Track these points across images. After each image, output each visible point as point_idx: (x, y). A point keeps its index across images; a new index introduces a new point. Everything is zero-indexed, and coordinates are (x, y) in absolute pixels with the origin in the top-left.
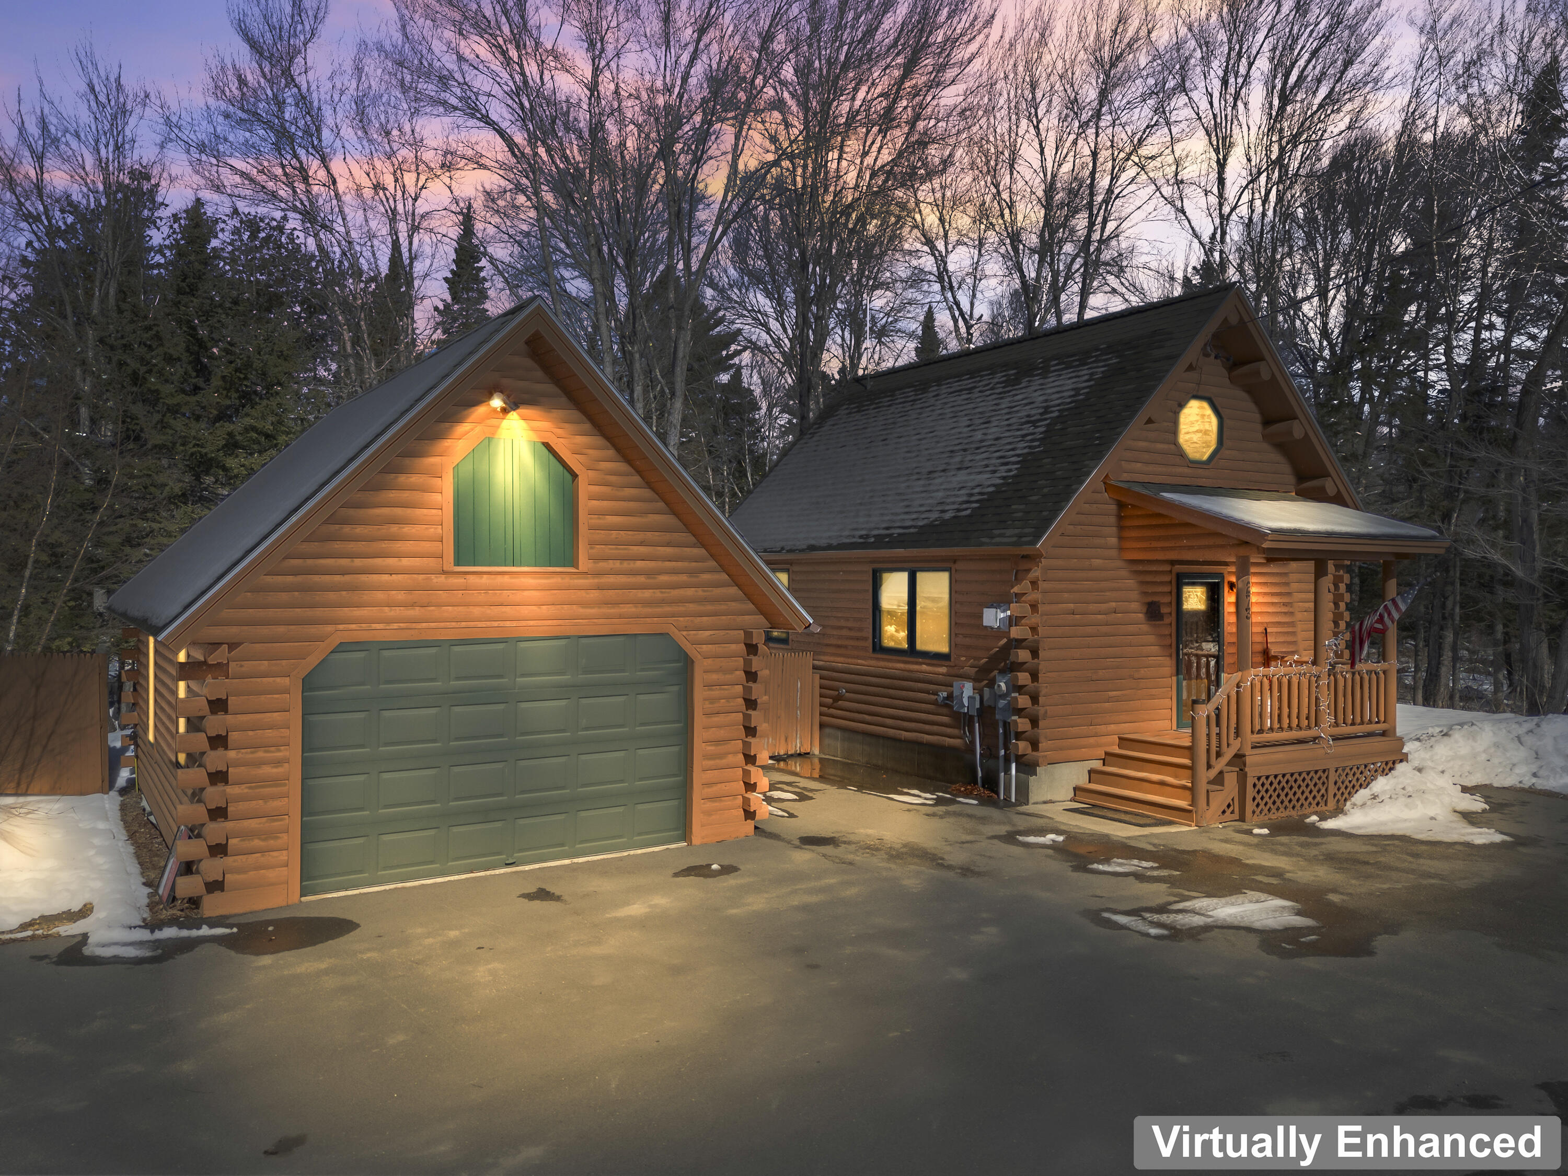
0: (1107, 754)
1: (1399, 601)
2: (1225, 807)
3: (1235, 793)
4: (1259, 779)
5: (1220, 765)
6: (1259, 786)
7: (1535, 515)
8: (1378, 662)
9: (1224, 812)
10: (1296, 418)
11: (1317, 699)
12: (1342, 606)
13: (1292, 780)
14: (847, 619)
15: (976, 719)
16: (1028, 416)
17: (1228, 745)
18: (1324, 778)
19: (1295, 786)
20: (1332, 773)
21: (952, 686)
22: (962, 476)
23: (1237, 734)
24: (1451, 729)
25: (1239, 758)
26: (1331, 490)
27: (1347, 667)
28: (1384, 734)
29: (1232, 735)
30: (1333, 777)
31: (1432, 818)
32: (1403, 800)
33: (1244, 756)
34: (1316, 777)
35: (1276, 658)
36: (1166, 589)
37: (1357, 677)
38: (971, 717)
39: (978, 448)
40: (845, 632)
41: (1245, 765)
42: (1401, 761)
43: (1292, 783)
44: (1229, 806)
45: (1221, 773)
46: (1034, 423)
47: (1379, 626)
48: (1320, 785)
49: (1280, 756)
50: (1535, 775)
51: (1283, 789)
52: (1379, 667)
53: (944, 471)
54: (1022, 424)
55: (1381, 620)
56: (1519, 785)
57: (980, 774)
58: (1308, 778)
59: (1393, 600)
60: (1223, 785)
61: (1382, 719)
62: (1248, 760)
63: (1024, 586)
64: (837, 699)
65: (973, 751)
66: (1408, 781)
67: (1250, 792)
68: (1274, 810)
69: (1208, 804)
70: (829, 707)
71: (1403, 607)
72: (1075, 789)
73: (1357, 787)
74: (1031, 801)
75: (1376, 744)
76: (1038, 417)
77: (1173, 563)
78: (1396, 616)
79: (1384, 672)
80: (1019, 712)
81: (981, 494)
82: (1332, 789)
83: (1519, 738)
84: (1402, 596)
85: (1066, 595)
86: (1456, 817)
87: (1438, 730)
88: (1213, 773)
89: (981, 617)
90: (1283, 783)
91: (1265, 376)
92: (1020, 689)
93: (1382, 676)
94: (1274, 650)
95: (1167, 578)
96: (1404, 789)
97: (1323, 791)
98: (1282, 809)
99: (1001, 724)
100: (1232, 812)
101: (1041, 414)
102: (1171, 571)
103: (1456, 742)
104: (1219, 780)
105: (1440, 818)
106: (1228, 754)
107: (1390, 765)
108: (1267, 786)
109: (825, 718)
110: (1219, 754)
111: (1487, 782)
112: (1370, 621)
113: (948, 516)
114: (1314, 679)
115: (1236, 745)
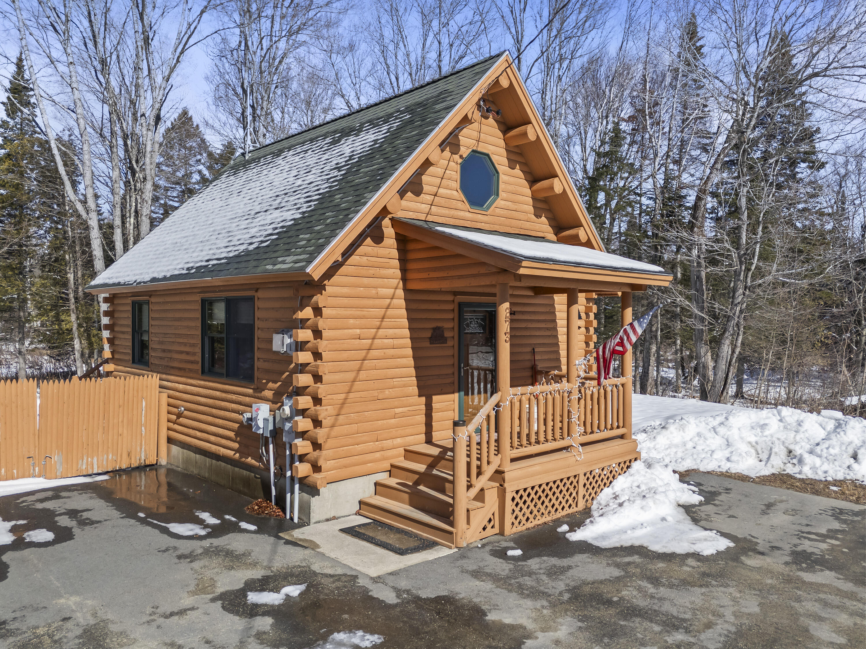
0: (392, 466)
1: (636, 324)
2: (485, 522)
3: (495, 508)
4: (517, 492)
5: (480, 483)
6: (517, 499)
7: (703, 274)
8: (618, 377)
9: (484, 529)
10: (556, 176)
11: (569, 412)
12: (592, 330)
13: (547, 489)
14: (185, 344)
15: (270, 440)
16: (337, 164)
17: (489, 463)
18: (575, 483)
19: (550, 494)
20: (582, 477)
21: (251, 407)
22: (277, 214)
23: (498, 451)
24: (667, 423)
25: (499, 473)
26: (583, 238)
27: (595, 383)
28: (622, 437)
29: (492, 452)
30: (582, 480)
31: (663, 519)
32: (639, 502)
33: (503, 472)
34: (568, 483)
35: (541, 372)
36: (450, 316)
37: (602, 391)
38: (267, 438)
39: (295, 192)
40: (184, 357)
41: (504, 481)
42: (636, 459)
43: (547, 491)
44: (490, 521)
45: (482, 490)
46: (339, 169)
47: (620, 349)
48: (571, 489)
49: (537, 468)
50: (728, 459)
51: (540, 498)
52: (618, 381)
53: (266, 211)
54: (331, 170)
55: (621, 343)
56: (719, 470)
57: (274, 493)
58: (561, 485)
59: (631, 325)
60: (483, 502)
61: (621, 424)
62: (507, 476)
63: (307, 313)
64: (179, 415)
65: (269, 470)
66: (642, 478)
67: (509, 505)
68: (531, 519)
69: (468, 523)
70: (175, 423)
71: (640, 331)
72: (360, 502)
73: (602, 486)
74: (313, 520)
75: (617, 446)
76: (343, 164)
77: (455, 293)
78: (634, 339)
79: (623, 385)
80: (303, 435)
81: (282, 227)
82: (582, 491)
83: (714, 428)
84: (639, 321)
85: (351, 321)
86: (681, 515)
87: (658, 423)
88: (474, 492)
89: (271, 341)
90: (540, 493)
91: (532, 137)
92: (303, 412)
93: (621, 388)
94: (540, 366)
95: (450, 307)
96: (638, 487)
97: (574, 494)
98: (539, 517)
99: (288, 446)
100: (493, 527)
101: (346, 161)
102: (453, 301)
103: (671, 433)
104: (480, 497)
105: (669, 518)
106: (489, 471)
107: (628, 463)
108: (525, 497)
109: (171, 433)
110: (479, 474)
111: (695, 467)
112: (612, 343)
113: (251, 247)
114: (566, 395)
115: (496, 461)
